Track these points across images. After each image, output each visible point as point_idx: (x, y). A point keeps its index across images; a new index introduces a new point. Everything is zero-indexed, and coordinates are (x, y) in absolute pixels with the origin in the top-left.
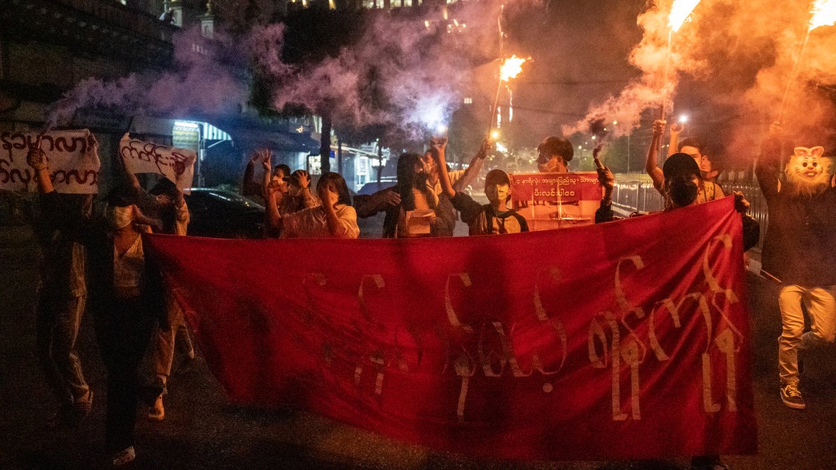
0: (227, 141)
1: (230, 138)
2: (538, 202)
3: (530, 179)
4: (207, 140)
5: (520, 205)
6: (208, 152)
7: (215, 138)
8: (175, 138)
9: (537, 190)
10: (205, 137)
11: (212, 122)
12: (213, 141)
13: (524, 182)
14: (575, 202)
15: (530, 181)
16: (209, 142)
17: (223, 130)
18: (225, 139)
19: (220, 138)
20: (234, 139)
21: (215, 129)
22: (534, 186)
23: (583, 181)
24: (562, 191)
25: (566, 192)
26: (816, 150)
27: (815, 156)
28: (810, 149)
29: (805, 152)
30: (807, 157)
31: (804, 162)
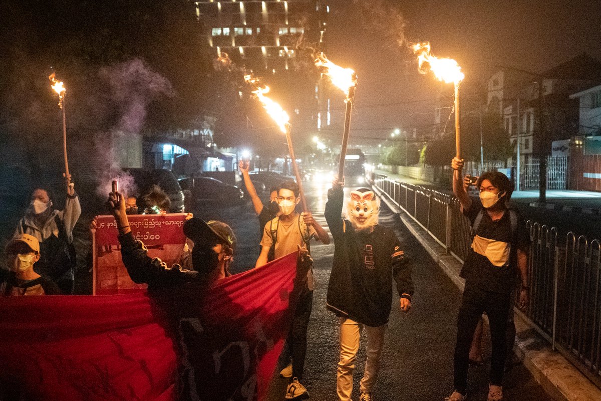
0: (186, 155)
1: (188, 153)
4: (176, 154)
6: (176, 160)
7: (180, 153)
8: (164, 153)
10: (175, 152)
11: (178, 145)
12: (179, 154)
13: (108, 225)
14: (159, 246)
16: (176, 155)
17: (184, 149)
18: (185, 153)
19: (183, 153)
20: (190, 154)
21: (180, 148)
23: (168, 224)
24: (148, 234)
25: (151, 236)
26: (368, 195)
27: (366, 202)
28: (362, 195)
29: (359, 197)
30: (360, 203)
31: (358, 207)
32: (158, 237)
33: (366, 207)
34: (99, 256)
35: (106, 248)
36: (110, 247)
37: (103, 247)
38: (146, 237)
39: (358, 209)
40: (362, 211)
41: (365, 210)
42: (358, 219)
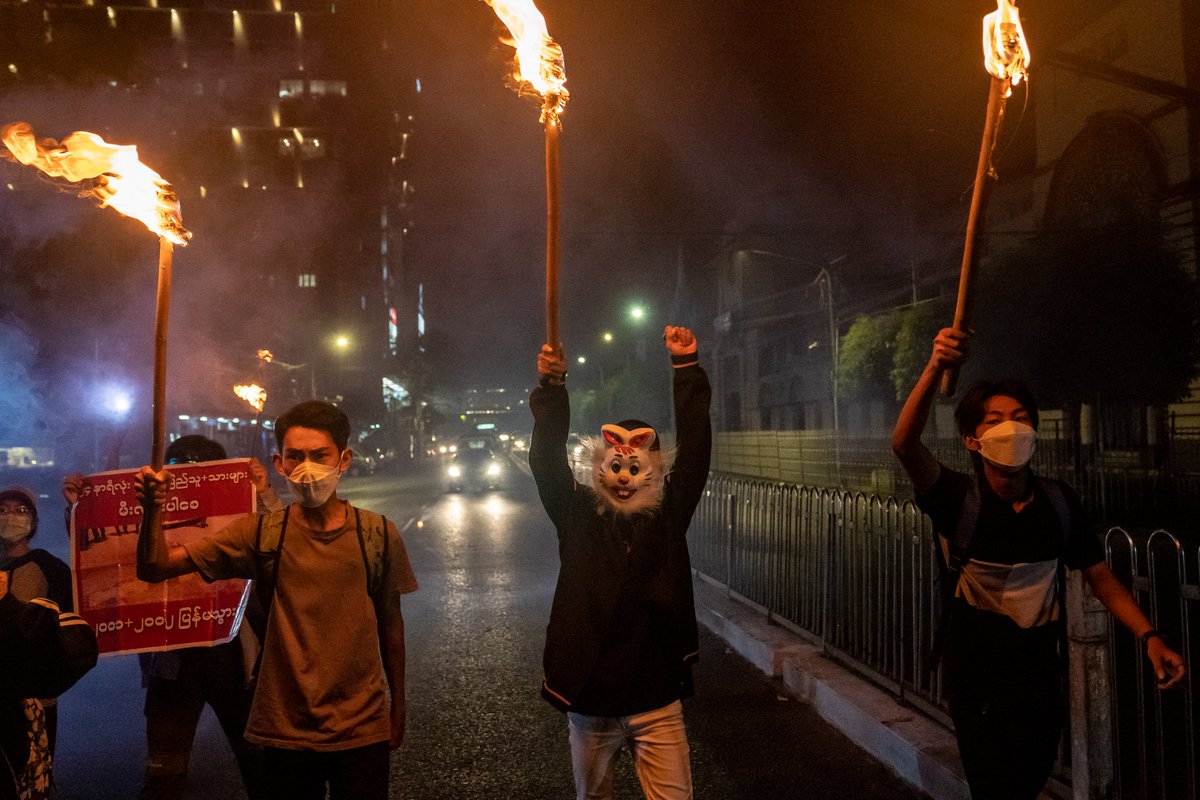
2: (125, 528)
3: (110, 482)
5: (91, 536)
9: (123, 504)
13: (97, 489)
14: (198, 521)
15: (110, 486)
22: (119, 495)
23: (215, 479)
24: (175, 501)
25: (182, 503)
26: (643, 437)
27: (637, 452)
28: (627, 435)
29: (619, 439)
30: (621, 453)
31: (617, 462)
32: (194, 505)
33: (636, 464)
34: (82, 550)
35: (95, 532)
36: (103, 531)
37: (90, 530)
38: (171, 507)
39: (616, 468)
40: (625, 473)
41: (634, 470)
42: (615, 490)
